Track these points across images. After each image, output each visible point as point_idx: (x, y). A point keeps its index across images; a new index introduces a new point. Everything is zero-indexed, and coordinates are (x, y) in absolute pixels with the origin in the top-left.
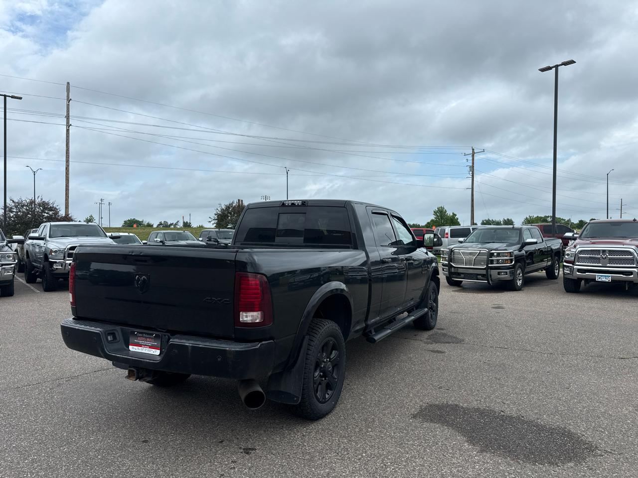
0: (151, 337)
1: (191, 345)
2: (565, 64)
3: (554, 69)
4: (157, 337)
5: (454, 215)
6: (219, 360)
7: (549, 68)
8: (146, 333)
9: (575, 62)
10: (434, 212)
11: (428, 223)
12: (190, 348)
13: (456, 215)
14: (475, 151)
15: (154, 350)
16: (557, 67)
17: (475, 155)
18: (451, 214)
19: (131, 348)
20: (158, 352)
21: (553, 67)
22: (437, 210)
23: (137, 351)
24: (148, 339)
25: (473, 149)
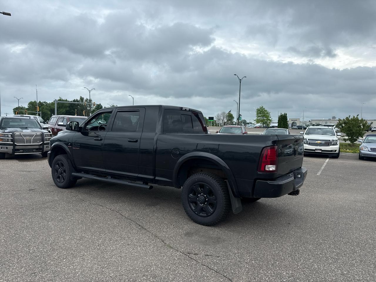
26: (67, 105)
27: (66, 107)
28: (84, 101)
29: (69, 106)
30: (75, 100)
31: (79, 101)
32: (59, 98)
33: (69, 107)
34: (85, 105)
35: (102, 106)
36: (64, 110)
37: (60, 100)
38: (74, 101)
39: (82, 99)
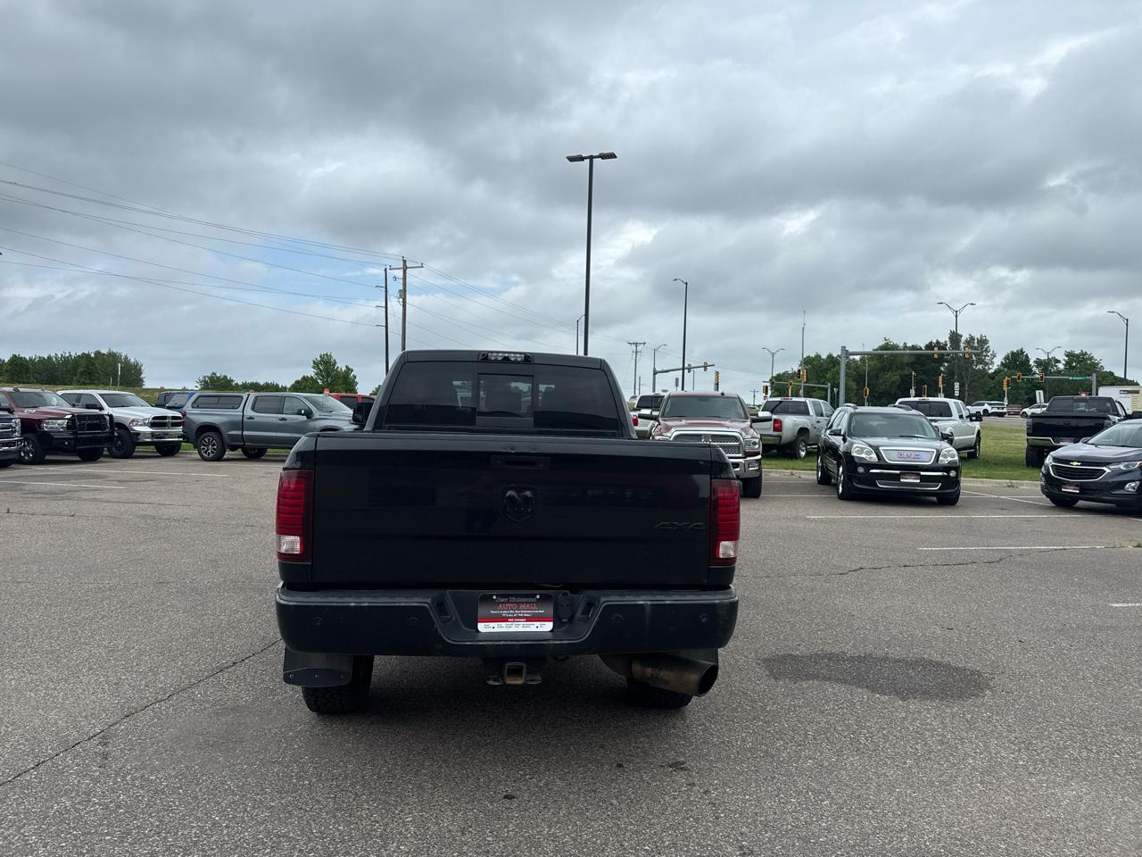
0: (532, 600)
1: (649, 603)
2: (603, 156)
3: (587, 161)
4: (545, 598)
5: (349, 370)
6: (704, 620)
7: (581, 158)
8: (516, 596)
9: (616, 157)
10: (314, 362)
11: (297, 382)
12: (648, 608)
13: (352, 371)
14: (408, 265)
15: (538, 624)
16: (591, 158)
17: (408, 271)
18: (344, 369)
19: (482, 627)
20: (548, 626)
21: (586, 158)
22: (319, 359)
23: (496, 630)
24: (522, 606)
25: (405, 261)
26: (906, 360)
27: (902, 366)
28: (962, 345)
29: (912, 363)
30: (931, 343)
31: (946, 345)
32: (882, 343)
33: (912, 365)
34: (967, 356)
35: (1027, 356)
36: (898, 377)
37: (886, 347)
38: (930, 346)
39: (955, 337)
